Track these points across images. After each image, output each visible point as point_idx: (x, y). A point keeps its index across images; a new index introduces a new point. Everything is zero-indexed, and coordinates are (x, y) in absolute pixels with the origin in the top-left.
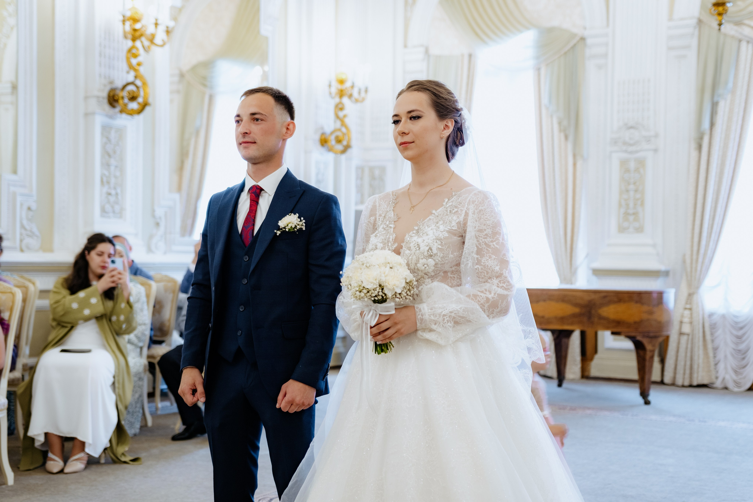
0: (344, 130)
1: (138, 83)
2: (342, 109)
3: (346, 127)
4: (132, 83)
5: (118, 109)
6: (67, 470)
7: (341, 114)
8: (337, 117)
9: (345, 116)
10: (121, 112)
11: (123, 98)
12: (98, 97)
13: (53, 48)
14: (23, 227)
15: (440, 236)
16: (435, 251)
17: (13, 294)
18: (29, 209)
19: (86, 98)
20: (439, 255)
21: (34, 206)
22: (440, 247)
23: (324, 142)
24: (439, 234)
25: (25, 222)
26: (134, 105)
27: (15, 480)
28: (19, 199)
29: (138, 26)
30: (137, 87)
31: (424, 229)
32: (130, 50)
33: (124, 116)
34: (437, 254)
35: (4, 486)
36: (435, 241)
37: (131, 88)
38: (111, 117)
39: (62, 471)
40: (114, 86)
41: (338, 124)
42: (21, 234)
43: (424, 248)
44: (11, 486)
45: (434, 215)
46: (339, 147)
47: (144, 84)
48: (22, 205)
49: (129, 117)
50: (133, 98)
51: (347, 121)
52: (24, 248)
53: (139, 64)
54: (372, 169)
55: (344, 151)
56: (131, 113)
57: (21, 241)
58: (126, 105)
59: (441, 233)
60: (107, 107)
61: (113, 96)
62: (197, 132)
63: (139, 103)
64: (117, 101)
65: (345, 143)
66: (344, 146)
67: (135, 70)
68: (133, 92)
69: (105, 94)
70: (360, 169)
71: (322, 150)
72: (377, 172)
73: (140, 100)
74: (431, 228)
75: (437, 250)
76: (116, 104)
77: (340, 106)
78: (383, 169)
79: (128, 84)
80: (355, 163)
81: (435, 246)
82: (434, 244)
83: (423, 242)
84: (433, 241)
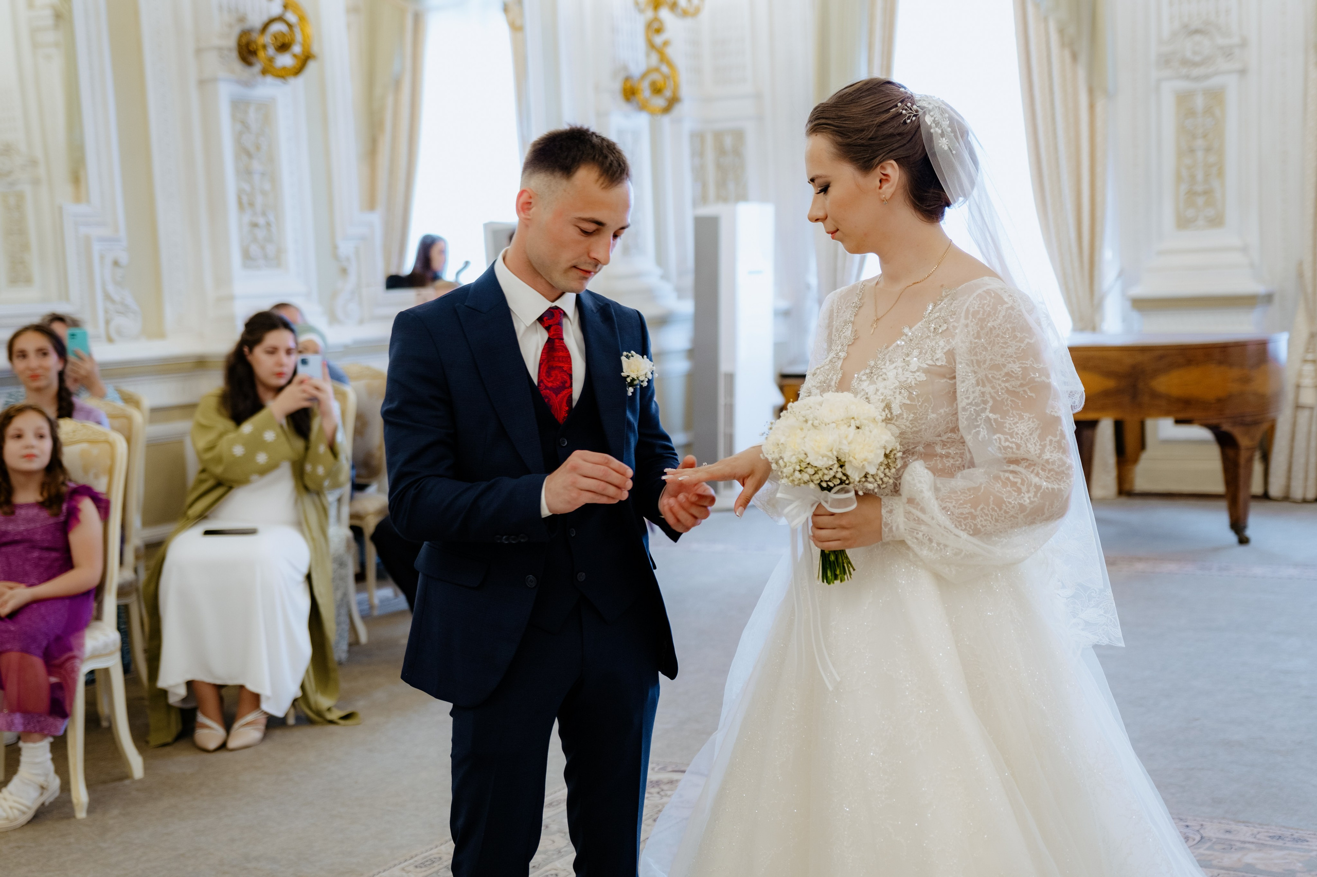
0: (665, 69)
1: (291, 17)
2: (659, 31)
3: (670, 64)
4: (280, 19)
5: (257, 68)
6: (232, 744)
7: (658, 40)
8: (651, 45)
9: (666, 43)
10: (264, 72)
11: (264, 47)
12: (220, 49)
14: (108, 297)
16: (897, 409)
17: (111, 445)
18: (116, 263)
19: (199, 51)
20: (904, 415)
21: (124, 258)
22: (909, 401)
23: (630, 93)
24: (908, 378)
25: (111, 288)
26: (285, 60)
27: (146, 768)
28: (97, 247)
30: (290, 26)
33: (269, 79)
34: (901, 414)
35: (127, 782)
36: (897, 391)
37: (277, 27)
38: (247, 84)
39: (223, 746)
40: (247, 25)
41: (654, 59)
42: (106, 311)
44: (140, 781)
45: (905, 338)
46: (659, 102)
47: (302, 18)
48: (102, 258)
49: (278, 82)
50: (283, 47)
51: (670, 51)
52: (113, 335)
54: (718, 136)
55: (667, 109)
56: (283, 75)
57: (107, 322)
58: (271, 60)
59: (911, 374)
60: (238, 65)
61: (248, 44)
62: (397, 84)
63: (295, 56)
64: (254, 53)
65: (668, 93)
66: (667, 99)
68: (283, 34)
69: (232, 42)
70: (698, 137)
71: (626, 107)
72: (728, 141)
73: (297, 49)
75: (901, 407)
76: (253, 59)
77: (656, 26)
78: (739, 135)
79: (272, 21)
80: (688, 126)
81: (897, 401)
82: (895, 398)
83: (875, 394)
84: (894, 392)
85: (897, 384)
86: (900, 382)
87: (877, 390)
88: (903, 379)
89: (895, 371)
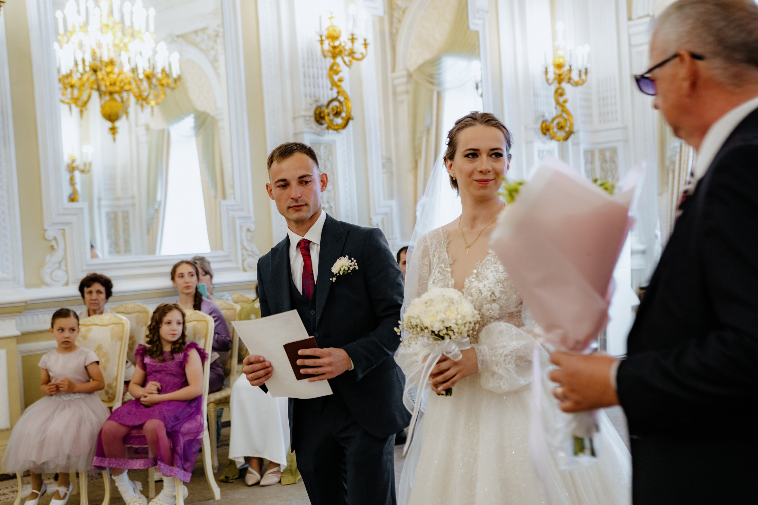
0: (565, 115)
1: (341, 98)
2: (561, 95)
3: (568, 113)
4: (336, 99)
5: (325, 126)
6: (262, 483)
7: (561, 100)
8: (558, 103)
9: (565, 101)
10: (328, 128)
11: (328, 115)
12: (305, 116)
13: (260, 76)
14: (244, 248)
15: (501, 278)
16: (497, 294)
18: (248, 230)
19: (294, 119)
20: (502, 298)
21: (252, 227)
22: (503, 290)
23: (545, 130)
24: (500, 276)
25: (245, 243)
26: (339, 121)
27: (222, 495)
28: (238, 222)
29: (337, 43)
30: (340, 103)
31: (483, 272)
32: (331, 68)
33: (331, 131)
34: (500, 297)
35: (211, 501)
36: (497, 284)
37: (336, 103)
38: (319, 134)
39: (258, 484)
40: (319, 104)
41: (559, 109)
42: (243, 255)
43: (486, 293)
44: (218, 501)
45: (491, 255)
46: (561, 134)
47: (346, 99)
48: (241, 227)
49: (335, 132)
50: (337, 114)
51: (568, 106)
52: (246, 267)
53: (340, 80)
54: (602, 152)
55: (566, 139)
56: (337, 129)
57: (243, 261)
58: (332, 121)
59: (501, 274)
60: (314, 125)
61: (320, 113)
62: (428, 130)
63: (342, 118)
64: (323, 118)
65: (567, 129)
66: (566, 132)
67: (338, 86)
68: (337, 107)
69: (312, 113)
70: (590, 154)
71: (544, 138)
72: (608, 154)
73: (344, 115)
74: (490, 270)
75: (500, 293)
76: (323, 122)
77: (560, 91)
78: (614, 151)
79: (332, 100)
80: (583, 147)
81: (498, 290)
82: (496, 288)
83: (484, 287)
84: (495, 285)
85: (495, 281)
86: (496, 279)
87: (485, 285)
88: (498, 277)
89: (492, 274)
